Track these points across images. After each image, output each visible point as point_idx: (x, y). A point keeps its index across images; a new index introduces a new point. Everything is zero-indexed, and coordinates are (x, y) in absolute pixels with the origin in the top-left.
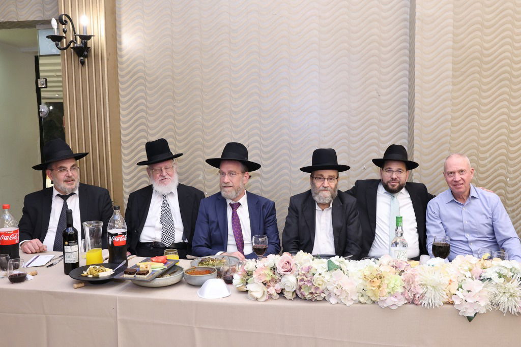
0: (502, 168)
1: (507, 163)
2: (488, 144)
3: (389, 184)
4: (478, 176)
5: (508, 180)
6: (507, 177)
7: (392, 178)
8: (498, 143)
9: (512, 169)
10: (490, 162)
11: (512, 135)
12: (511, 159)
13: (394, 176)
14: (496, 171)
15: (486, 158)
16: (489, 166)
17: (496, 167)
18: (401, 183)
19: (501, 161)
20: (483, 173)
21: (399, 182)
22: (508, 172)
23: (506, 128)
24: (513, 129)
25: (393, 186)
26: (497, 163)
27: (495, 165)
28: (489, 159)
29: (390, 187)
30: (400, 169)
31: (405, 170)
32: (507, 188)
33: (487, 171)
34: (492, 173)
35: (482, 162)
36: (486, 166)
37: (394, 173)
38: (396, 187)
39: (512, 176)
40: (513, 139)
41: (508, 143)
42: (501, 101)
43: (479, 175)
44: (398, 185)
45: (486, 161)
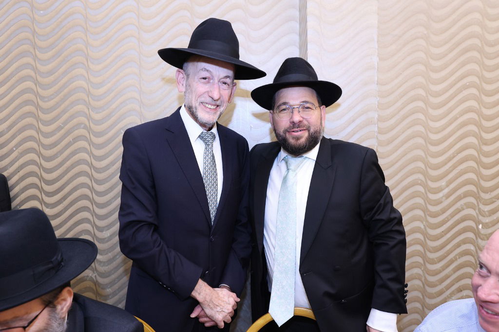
0: (469, 206)
1: (477, 198)
2: (445, 163)
3: (288, 135)
4: (427, 221)
5: (480, 226)
6: (478, 222)
7: (293, 123)
8: (462, 163)
9: (487, 208)
10: (448, 196)
11: (486, 148)
12: (486, 191)
13: (297, 118)
14: (458, 211)
15: (440, 190)
16: (446, 203)
17: (458, 205)
18: (312, 130)
19: (466, 195)
20: (435, 215)
21: (308, 129)
22: (481, 213)
23: (475, 135)
24: (487, 136)
25: (298, 139)
26: (459, 198)
27: (456, 202)
28: (446, 191)
29: (292, 141)
30: (306, 102)
31: (317, 104)
32: (480, 241)
33: (444, 211)
34: (452, 215)
35: (432, 197)
36: (441, 202)
37: (296, 112)
38: (303, 141)
39: (487, 220)
40: (487, 155)
41: (479, 162)
42: (466, 87)
43: (429, 218)
44: (305, 135)
45: (441, 195)
